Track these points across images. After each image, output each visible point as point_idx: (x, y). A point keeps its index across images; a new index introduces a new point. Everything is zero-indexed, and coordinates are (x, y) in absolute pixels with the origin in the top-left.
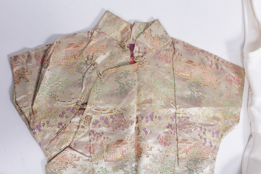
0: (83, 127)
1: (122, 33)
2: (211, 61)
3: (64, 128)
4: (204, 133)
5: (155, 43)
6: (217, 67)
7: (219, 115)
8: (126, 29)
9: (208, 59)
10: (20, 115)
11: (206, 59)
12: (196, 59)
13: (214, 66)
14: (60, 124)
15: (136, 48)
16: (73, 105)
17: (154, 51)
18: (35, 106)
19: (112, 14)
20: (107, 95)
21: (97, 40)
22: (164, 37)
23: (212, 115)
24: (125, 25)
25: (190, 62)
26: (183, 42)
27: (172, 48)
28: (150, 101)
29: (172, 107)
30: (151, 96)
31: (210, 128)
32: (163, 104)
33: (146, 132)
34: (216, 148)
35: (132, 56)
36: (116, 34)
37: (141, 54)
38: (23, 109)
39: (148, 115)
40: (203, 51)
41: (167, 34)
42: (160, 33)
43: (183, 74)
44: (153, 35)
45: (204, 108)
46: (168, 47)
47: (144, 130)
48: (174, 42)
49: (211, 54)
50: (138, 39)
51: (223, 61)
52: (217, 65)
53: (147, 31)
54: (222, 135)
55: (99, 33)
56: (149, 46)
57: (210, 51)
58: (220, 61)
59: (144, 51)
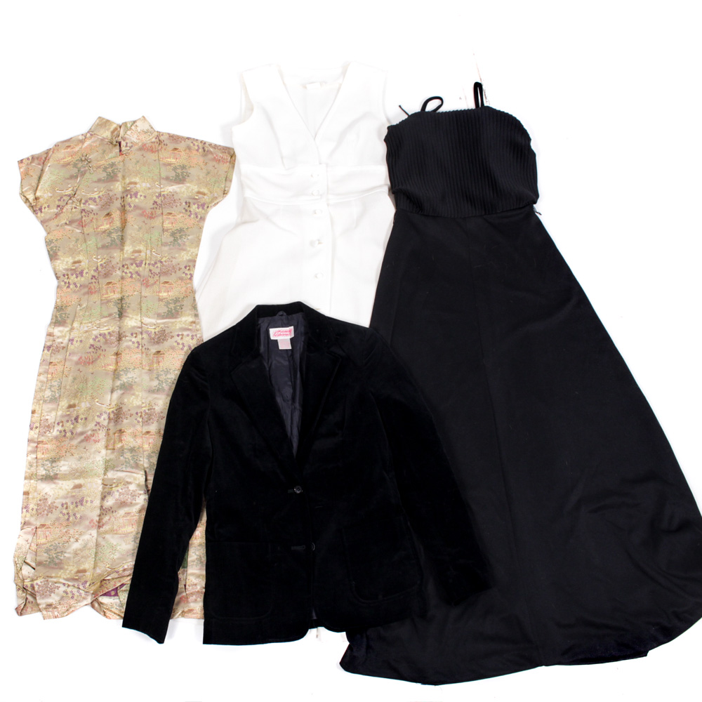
0: (75, 208)
1: (113, 132)
2: (198, 146)
3: (62, 209)
4: (189, 206)
5: (140, 138)
6: (204, 151)
7: (205, 191)
8: (116, 129)
9: (194, 145)
10: (25, 203)
11: (192, 145)
12: (182, 146)
13: (201, 150)
14: (59, 206)
15: (123, 143)
16: (69, 193)
17: (140, 144)
18: (38, 194)
19: (103, 119)
20: (95, 182)
21: (90, 141)
22: (150, 131)
23: (196, 190)
24: (114, 126)
25: (176, 149)
26: (169, 134)
27: (157, 140)
28: (136, 183)
29: (157, 188)
30: (137, 180)
31: (195, 201)
32: (148, 185)
33: (130, 206)
34: (203, 219)
35: (120, 151)
36: (107, 134)
37: (128, 148)
38: (28, 197)
39: (133, 193)
40: (188, 138)
41: (152, 128)
42: (146, 127)
43: (168, 160)
44: (139, 131)
45: (188, 185)
46: (154, 140)
47: (129, 204)
48: (159, 135)
49: (197, 140)
50: (126, 136)
51: (210, 145)
52: (203, 148)
53: (133, 127)
54: (208, 207)
55: (91, 135)
56: (135, 140)
57: (196, 138)
58: (207, 145)
59: (131, 145)
